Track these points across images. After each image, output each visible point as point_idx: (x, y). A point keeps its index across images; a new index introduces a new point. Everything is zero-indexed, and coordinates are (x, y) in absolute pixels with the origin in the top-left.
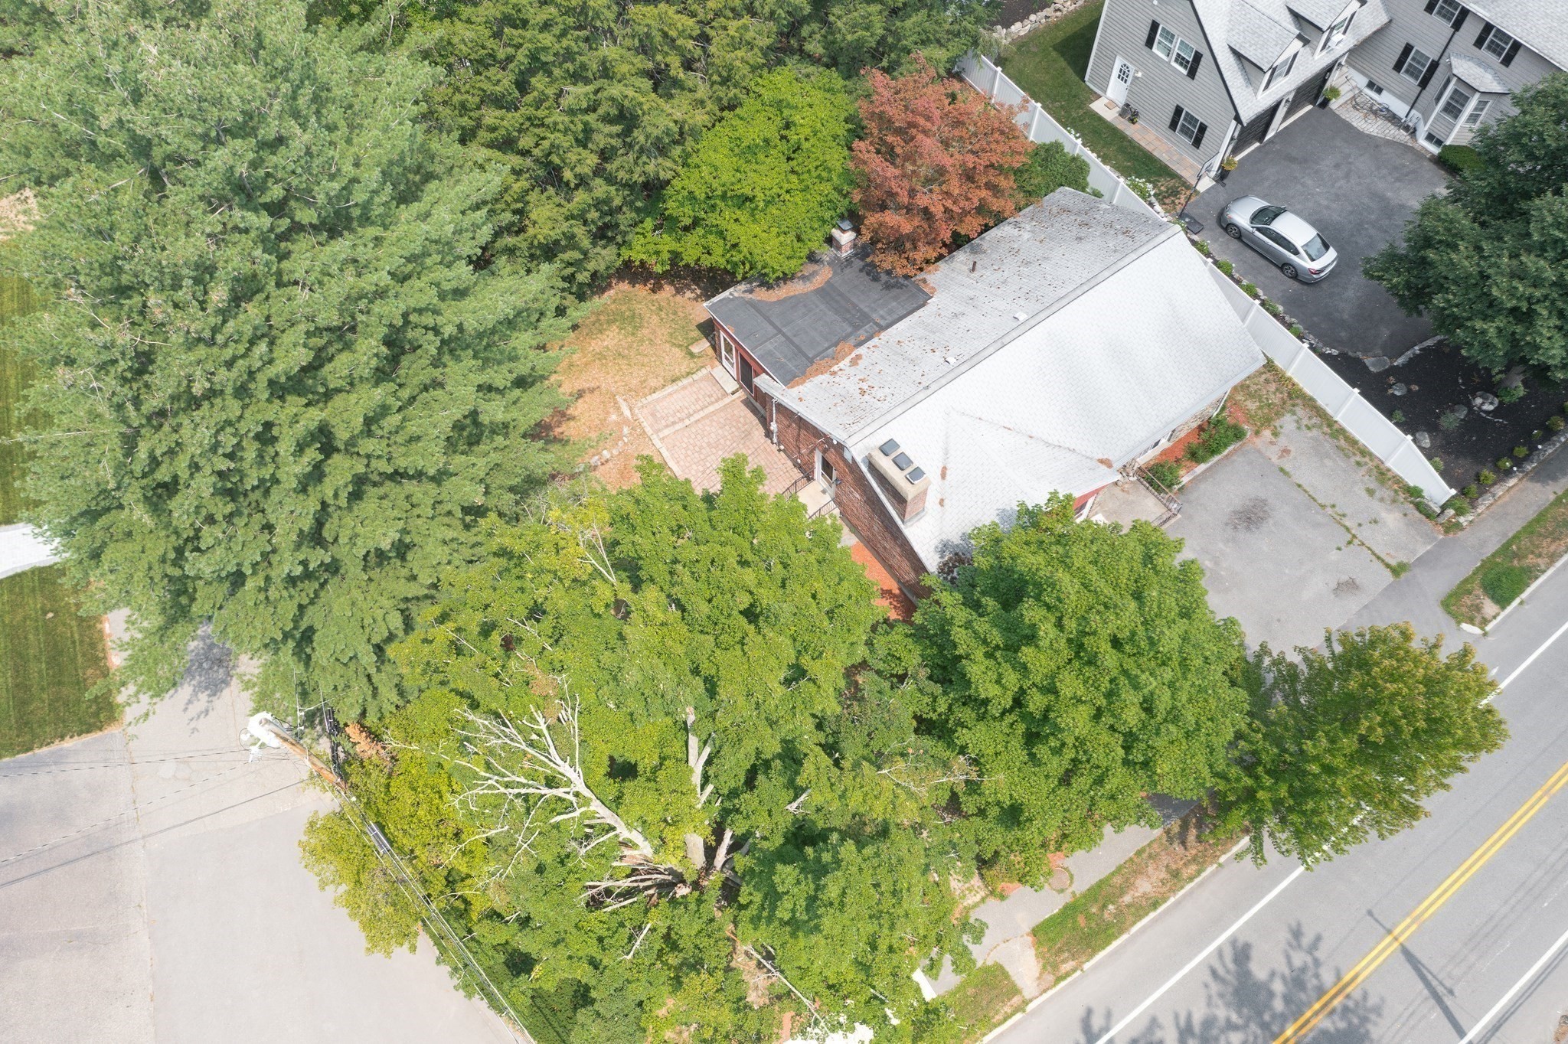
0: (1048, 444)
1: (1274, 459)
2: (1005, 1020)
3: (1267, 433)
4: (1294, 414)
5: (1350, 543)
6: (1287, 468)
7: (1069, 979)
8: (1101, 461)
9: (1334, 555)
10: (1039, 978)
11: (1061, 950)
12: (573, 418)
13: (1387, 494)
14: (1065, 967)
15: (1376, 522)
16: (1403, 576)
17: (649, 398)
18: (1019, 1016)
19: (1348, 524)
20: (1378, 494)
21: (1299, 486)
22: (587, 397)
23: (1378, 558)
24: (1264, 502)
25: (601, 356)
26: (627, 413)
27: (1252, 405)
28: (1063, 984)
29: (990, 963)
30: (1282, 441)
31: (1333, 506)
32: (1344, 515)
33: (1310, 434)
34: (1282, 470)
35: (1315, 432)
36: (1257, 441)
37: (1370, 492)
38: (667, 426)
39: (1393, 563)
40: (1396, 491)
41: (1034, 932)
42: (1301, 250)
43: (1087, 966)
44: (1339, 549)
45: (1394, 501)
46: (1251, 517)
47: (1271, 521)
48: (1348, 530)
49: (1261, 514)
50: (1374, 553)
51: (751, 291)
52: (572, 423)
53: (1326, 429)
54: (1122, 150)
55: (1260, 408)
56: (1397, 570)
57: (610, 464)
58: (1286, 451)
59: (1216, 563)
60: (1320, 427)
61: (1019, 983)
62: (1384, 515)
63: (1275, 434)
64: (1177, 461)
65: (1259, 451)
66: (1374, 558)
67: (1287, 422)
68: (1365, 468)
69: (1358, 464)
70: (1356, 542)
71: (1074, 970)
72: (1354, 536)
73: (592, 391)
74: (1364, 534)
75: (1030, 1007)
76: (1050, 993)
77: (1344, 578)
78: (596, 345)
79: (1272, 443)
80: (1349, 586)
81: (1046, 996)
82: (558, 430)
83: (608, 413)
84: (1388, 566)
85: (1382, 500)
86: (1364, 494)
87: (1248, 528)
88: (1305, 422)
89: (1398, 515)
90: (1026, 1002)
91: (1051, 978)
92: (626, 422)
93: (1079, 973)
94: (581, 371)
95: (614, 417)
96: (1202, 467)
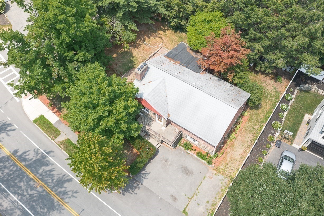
0: (167, 100)
1: (207, 175)
2: (49, 137)
3: (215, 172)
4: (225, 178)
5: (188, 198)
6: (206, 179)
7: (59, 147)
8: (169, 114)
9: (183, 194)
10: (59, 142)
11: (65, 145)
12: (155, 38)
13: (209, 207)
14: (62, 146)
15: (198, 205)
16: (184, 214)
17: (165, 48)
18: (50, 139)
19: (195, 197)
20: (207, 204)
21: (201, 182)
22: (161, 39)
23: (187, 206)
24: (192, 174)
25: (171, 38)
26: (160, 45)
27: (222, 167)
28: (58, 146)
29: (61, 132)
30: (214, 176)
31: (199, 192)
32: (197, 196)
33: (220, 183)
34: (205, 177)
35: (221, 185)
36: (211, 170)
37: (208, 202)
38: (160, 53)
39: (187, 210)
40: (211, 209)
41: (68, 139)
42: (280, 169)
43: (62, 150)
44: (185, 195)
45: (207, 209)
46: (186, 171)
47: (187, 176)
48: (193, 197)
49: (188, 174)
50: (187, 205)
51: (188, 47)
52: (154, 38)
53: (223, 188)
54: (295, 124)
55: (223, 169)
56: (184, 211)
57: (148, 47)
58: (211, 178)
59: (170, 165)
60: (223, 186)
61: (57, 138)
62: (202, 207)
63: (215, 174)
64: (195, 150)
65: (208, 171)
66: (186, 205)
67: (221, 177)
68: (215, 200)
69: (216, 198)
70: (190, 200)
71: (61, 148)
72: (191, 199)
73: (163, 39)
74: (193, 202)
75: (52, 141)
76: (56, 144)
77: (177, 198)
78: (173, 37)
79: (212, 174)
80: (175, 199)
81: (55, 143)
82: (151, 37)
83: (158, 43)
84: (185, 209)
85: (206, 206)
86: (206, 200)
87: (183, 171)
88: (223, 182)
89: (203, 211)
90: (53, 140)
91: (59, 144)
92: (158, 46)
93: (61, 149)
94: (166, 36)
95: (158, 44)
96: (196, 156)
